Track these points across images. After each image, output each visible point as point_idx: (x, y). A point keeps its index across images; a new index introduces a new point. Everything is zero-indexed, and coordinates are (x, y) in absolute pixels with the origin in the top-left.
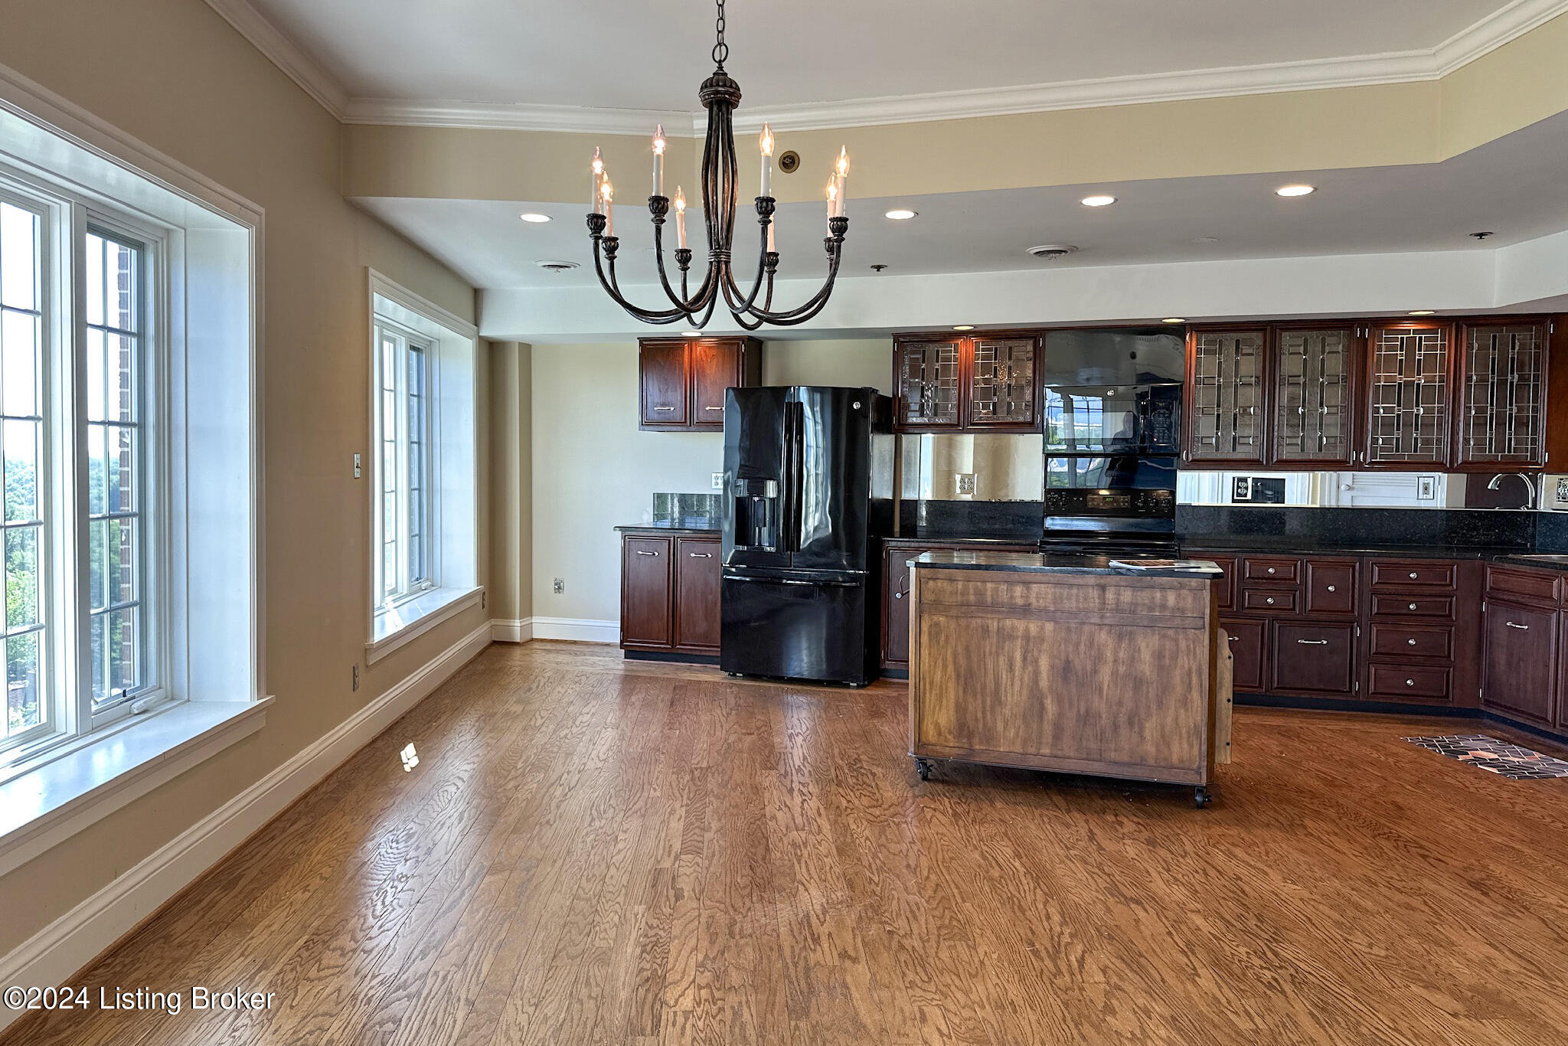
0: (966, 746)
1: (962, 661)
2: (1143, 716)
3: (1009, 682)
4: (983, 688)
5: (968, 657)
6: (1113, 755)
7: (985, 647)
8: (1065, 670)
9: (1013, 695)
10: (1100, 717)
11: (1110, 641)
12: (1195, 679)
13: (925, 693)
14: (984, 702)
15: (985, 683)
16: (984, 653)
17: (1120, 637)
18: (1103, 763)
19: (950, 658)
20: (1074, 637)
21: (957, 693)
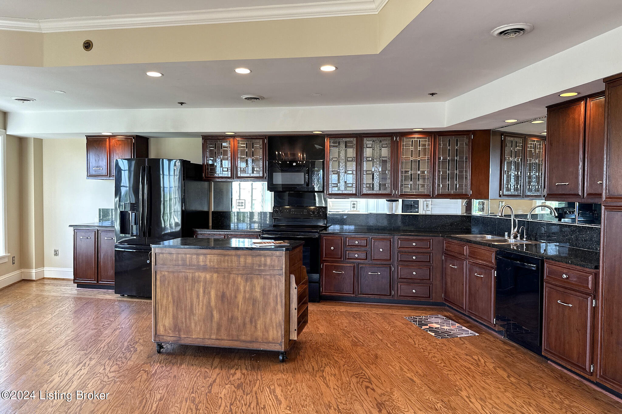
0: (178, 336)
1: (176, 294)
2: (257, 318)
3: (197, 304)
4: (186, 307)
5: (179, 292)
6: (243, 338)
7: (186, 286)
8: (222, 297)
9: (199, 309)
10: (238, 319)
11: (242, 282)
12: (279, 300)
13: (158, 310)
14: (186, 314)
15: (186, 304)
16: (186, 289)
17: (247, 280)
18: (239, 342)
19: (170, 293)
20: (226, 280)
21: (173, 311)
